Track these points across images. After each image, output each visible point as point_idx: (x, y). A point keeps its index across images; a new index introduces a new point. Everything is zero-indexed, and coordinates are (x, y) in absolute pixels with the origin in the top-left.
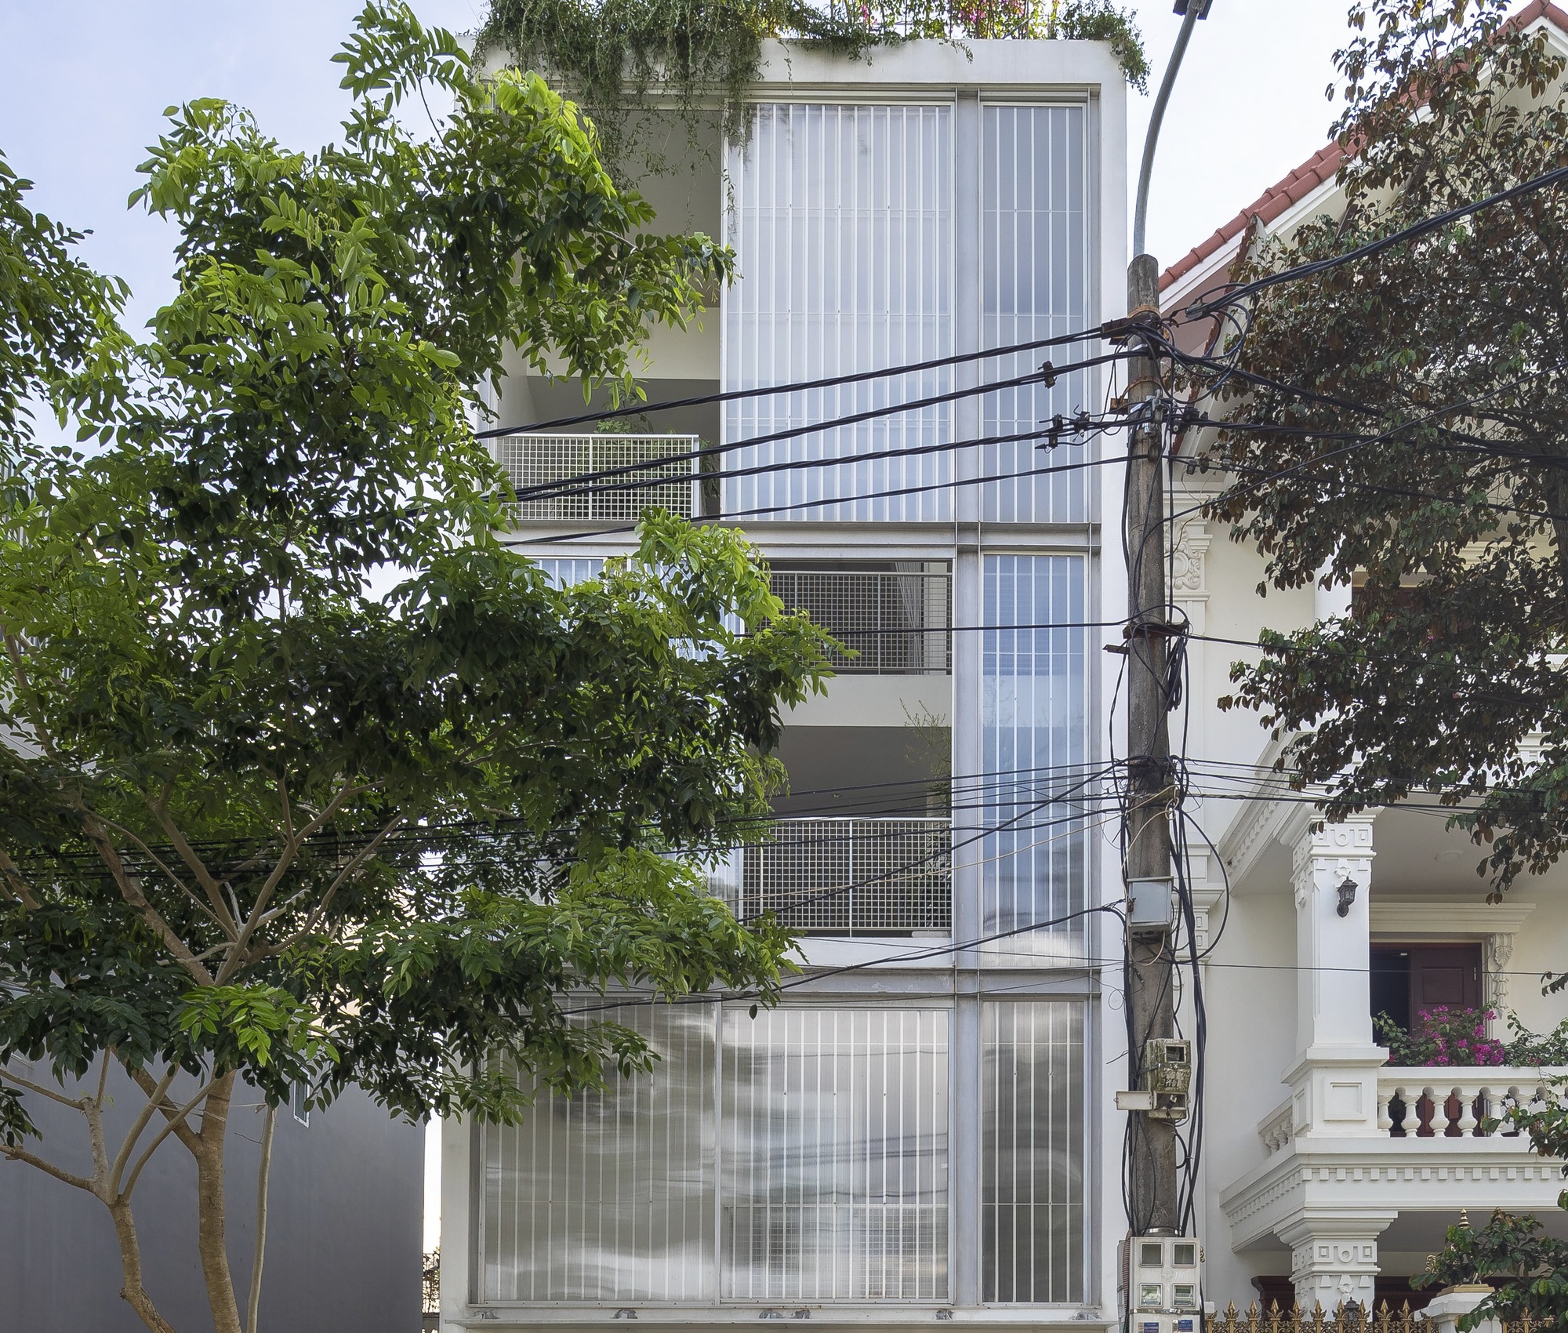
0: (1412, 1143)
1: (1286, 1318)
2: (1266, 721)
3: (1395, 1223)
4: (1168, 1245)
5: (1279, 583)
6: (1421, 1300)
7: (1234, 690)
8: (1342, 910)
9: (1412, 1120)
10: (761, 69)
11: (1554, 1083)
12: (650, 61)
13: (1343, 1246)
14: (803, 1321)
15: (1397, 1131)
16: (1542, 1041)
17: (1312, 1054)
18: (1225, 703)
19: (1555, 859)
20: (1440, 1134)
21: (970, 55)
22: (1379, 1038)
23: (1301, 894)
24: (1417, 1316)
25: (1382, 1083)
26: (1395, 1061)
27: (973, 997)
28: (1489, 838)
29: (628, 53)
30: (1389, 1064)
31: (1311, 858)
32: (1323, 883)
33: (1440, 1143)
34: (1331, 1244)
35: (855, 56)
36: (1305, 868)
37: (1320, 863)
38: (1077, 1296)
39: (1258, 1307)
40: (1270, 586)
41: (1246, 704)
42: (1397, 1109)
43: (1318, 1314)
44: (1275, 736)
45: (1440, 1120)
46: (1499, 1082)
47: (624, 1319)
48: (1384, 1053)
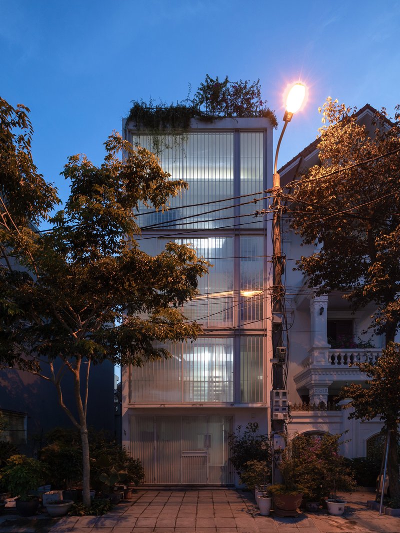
0: (336, 366)
1: (307, 405)
2: (303, 273)
3: (332, 384)
4: (281, 391)
5: (306, 244)
6: (337, 401)
7: (297, 267)
8: (321, 314)
9: (336, 360)
10: (191, 126)
11: (368, 352)
12: (166, 124)
13: (321, 389)
14: (202, 407)
15: (333, 363)
16: (365, 343)
17: (314, 346)
18: (294, 269)
19: (367, 304)
20: (342, 364)
21: (237, 122)
22: (329, 342)
23: (312, 310)
24: (336, 405)
25: (329, 352)
26: (333, 347)
27: (239, 335)
28: (351, 301)
29: (161, 122)
30: (331, 348)
31: (314, 302)
32: (316, 307)
33: (343, 366)
34: (318, 388)
35: (212, 122)
36: (312, 304)
37: (316, 303)
38: (261, 401)
39: (302, 403)
40: (304, 244)
41: (299, 270)
42: (333, 358)
43: (314, 405)
44: (305, 277)
45: (342, 360)
46: (356, 352)
47: (162, 406)
48: (330, 346)
